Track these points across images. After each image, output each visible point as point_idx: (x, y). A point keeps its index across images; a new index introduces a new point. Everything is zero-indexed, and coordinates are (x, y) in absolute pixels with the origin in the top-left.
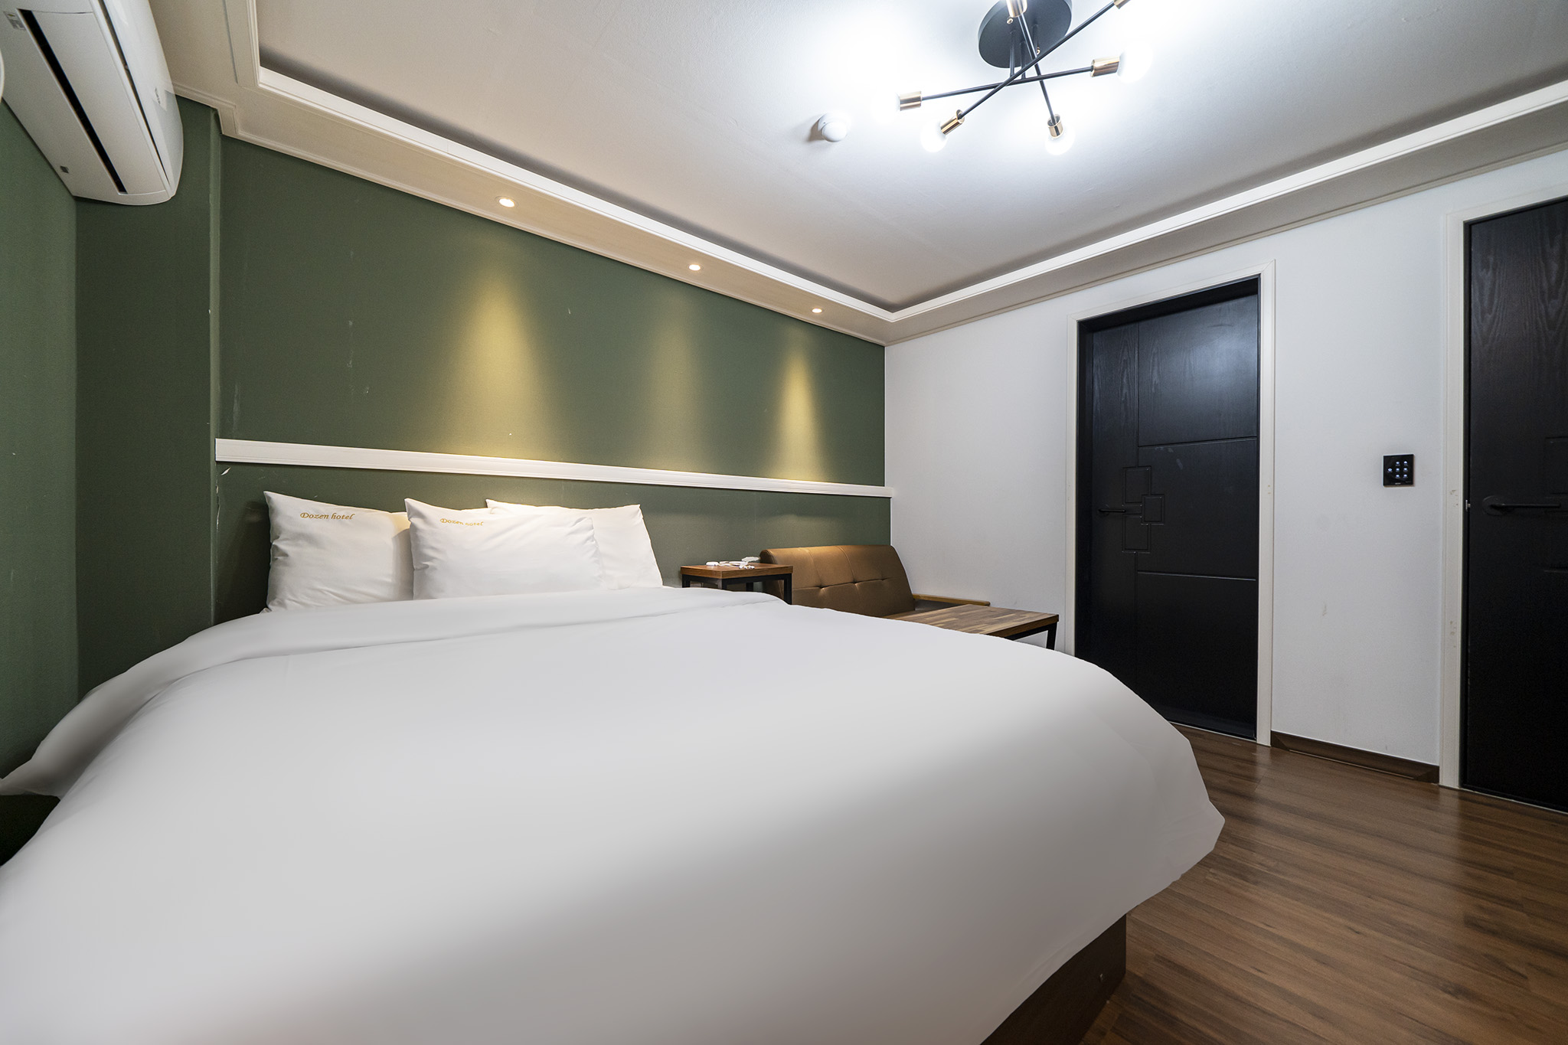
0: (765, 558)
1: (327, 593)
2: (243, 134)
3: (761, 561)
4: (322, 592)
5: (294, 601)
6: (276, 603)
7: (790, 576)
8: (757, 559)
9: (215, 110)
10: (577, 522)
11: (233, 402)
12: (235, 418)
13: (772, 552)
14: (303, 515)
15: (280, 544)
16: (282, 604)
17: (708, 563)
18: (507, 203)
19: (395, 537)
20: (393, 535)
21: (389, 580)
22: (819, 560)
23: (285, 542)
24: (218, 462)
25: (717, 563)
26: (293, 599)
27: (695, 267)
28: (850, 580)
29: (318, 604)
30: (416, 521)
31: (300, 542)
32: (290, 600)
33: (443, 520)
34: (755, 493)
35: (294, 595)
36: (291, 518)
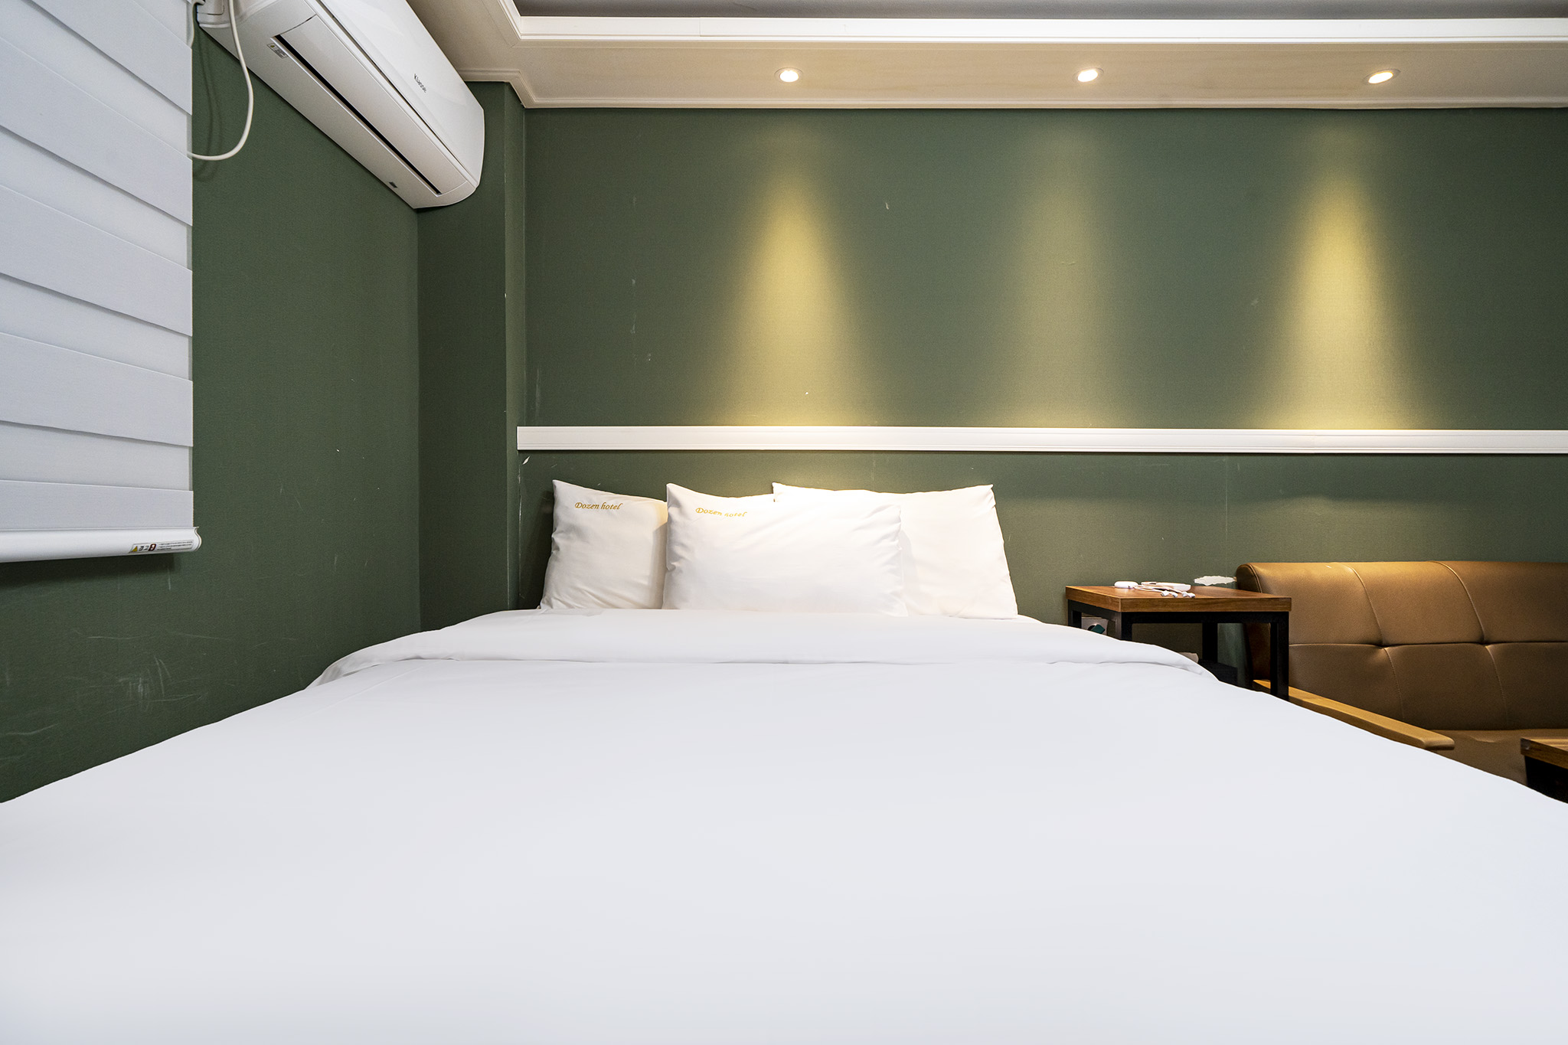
0: (1246, 580)
1: (588, 594)
2: (537, 101)
3: (1239, 586)
4: (583, 593)
5: (559, 600)
6: (545, 601)
7: (1285, 616)
8: (1230, 580)
9: (508, 84)
10: (875, 512)
11: (535, 385)
12: (537, 404)
13: (1262, 570)
14: (578, 505)
15: (558, 538)
16: (550, 604)
17: (1118, 584)
18: (789, 76)
19: (657, 530)
20: (655, 529)
21: (645, 582)
22: (1375, 592)
23: (561, 535)
24: (519, 451)
25: (1133, 584)
26: (558, 598)
27: (1088, 75)
28: (1474, 637)
29: (580, 606)
30: (674, 511)
31: (571, 535)
32: (555, 598)
33: (699, 510)
34: (1225, 459)
35: (559, 594)
36: (567, 507)
